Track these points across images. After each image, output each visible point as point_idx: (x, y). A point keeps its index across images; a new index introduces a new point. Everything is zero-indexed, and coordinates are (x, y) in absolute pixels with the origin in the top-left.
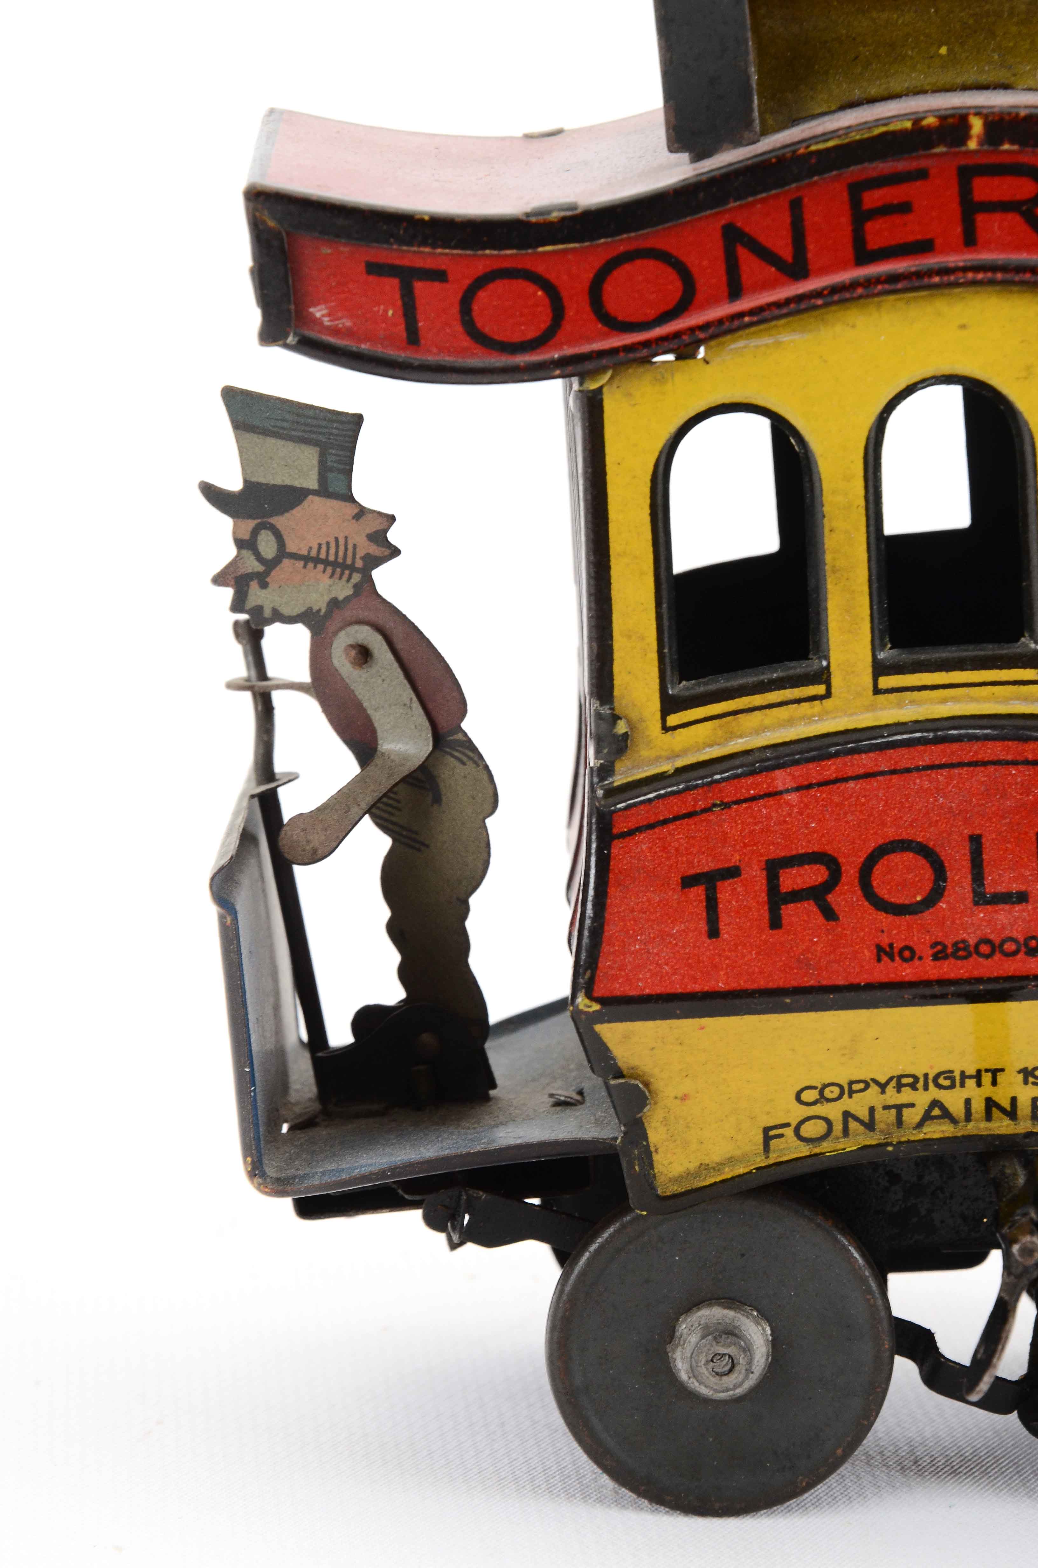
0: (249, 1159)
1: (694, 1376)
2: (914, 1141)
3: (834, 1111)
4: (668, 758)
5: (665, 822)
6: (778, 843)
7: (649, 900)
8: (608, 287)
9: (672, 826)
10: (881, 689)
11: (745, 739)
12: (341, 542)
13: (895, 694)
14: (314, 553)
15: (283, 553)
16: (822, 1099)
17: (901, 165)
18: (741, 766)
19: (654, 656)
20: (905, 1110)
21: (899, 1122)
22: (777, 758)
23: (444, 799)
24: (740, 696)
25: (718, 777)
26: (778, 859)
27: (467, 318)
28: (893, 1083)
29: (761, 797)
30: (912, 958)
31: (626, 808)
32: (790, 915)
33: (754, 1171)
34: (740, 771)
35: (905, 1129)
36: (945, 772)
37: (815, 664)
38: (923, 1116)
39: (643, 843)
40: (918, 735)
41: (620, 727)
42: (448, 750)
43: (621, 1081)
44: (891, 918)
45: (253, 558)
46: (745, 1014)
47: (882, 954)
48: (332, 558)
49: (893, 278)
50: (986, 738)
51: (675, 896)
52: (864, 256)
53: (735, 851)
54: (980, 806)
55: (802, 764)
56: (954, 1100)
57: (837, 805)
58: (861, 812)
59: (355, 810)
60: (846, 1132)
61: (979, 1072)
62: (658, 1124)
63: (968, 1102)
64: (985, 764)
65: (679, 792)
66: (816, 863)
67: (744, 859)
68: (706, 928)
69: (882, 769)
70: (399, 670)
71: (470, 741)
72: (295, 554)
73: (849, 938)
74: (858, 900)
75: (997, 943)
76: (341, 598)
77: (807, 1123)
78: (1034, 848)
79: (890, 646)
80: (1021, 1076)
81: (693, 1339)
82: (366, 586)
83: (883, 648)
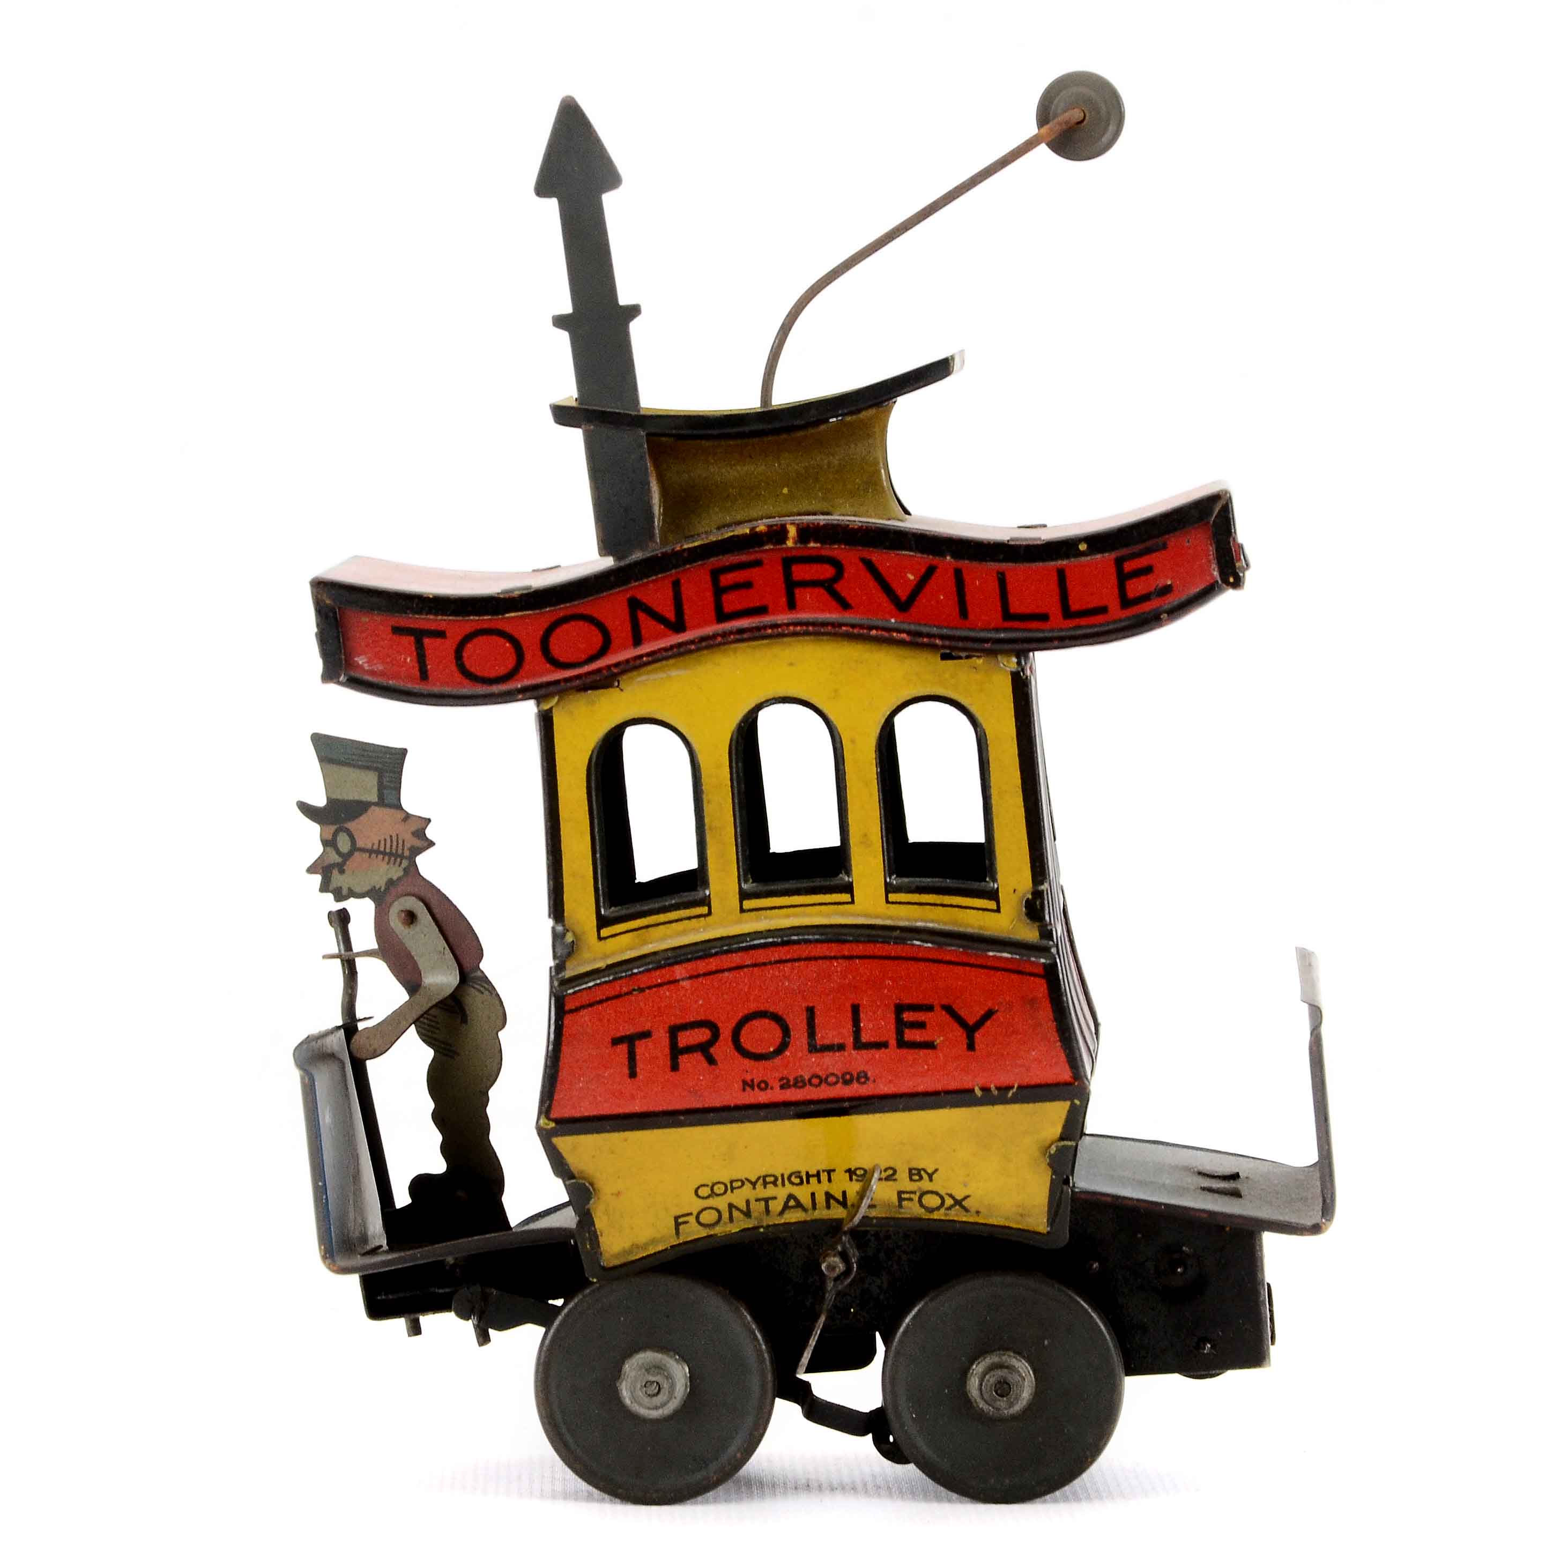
0: (323, 1247)
1: (636, 1401)
2: (778, 1225)
3: (721, 1203)
4: (601, 959)
5: (601, 1002)
6: (677, 1015)
7: (589, 1054)
8: (553, 640)
9: (605, 1005)
10: (746, 909)
11: (654, 945)
12: (394, 839)
13: (755, 912)
14: (375, 847)
15: (354, 848)
16: (713, 1194)
17: (744, 558)
18: (652, 963)
19: (591, 889)
20: (770, 1202)
21: (767, 1211)
22: (676, 957)
23: (469, 1019)
24: (650, 916)
25: (636, 970)
26: (677, 1025)
27: (459, 662)
28: (761, 1181)
29: (666, 984)
30: (766, 1088)
31: (574, 993)
32: (685, 1062)
33: (669, 1248)
34: (651, 966)
35: (771, 1216)
36: (789, 965)
37: (699, 894)
38: (783, 1206)
39: (585, 1016)
40: (771, 940)
41: (568, 937)
42: (470, 983)
43: (573, 1181)
44: (752, 1062)
45: (334, 853)
46: (654, 1128)
47: (746, 1086)
48: (388, 850)
49: (741, 631)
50: (817, 941)
51: (607, 1050)
52: (722, 617)
53: (648, 1021)
54: (813, 987)
55: (693, 961)
56: (803, 1194)
57: (717, 988)
58: (733, 992)
59: (404, 1023)
60: (731, 1219)
61: (818, 1173)
62: (602, 1214)
63: (813, 1194)
64: (816, 959)
65: (610, 981)
66: (702, 1027)
67: (654, 1025)
68: (628, 1072)
69: (747, 963)
70: (435, 927)
71: (486, 977)
72: (363, 848)
73: (724, 1076)
74: (730, 1051)
75: (823, 1077)
76: (395, 878)
77: (704, 1212)
78: (850, 1015)
79: (751, 881)
80: (848, 1174)
81: (633, 1374)
82: (412, 869)
83: (746, 881)
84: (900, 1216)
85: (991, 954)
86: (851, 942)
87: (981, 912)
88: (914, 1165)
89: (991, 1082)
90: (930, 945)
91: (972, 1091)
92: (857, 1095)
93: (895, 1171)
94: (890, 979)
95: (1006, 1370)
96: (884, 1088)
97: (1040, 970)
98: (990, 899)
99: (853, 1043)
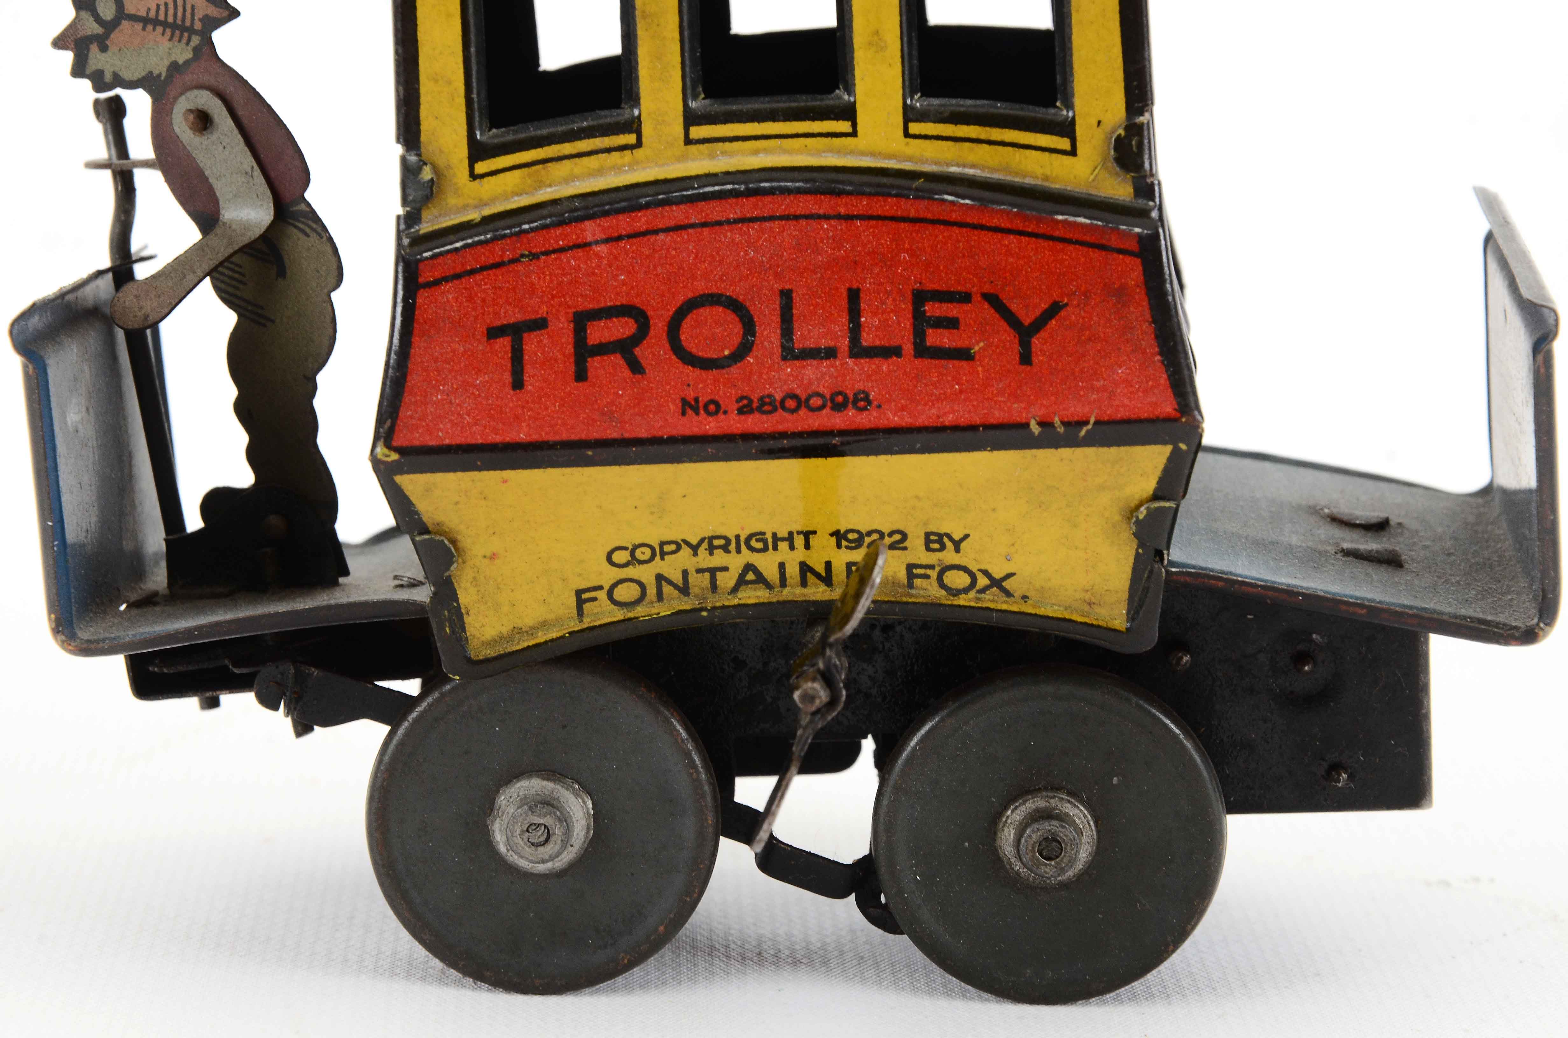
0: (53, 616)
1: (514, 849)
2: (729, 607)
3: (646, 574)
4: (476, 207)
5: (472, 272)
6: (586, 295)
7: (454, 351)
9: (478, 277)
10: (693, 139)
11: (554, 188)
13: (707, 145)
14: (152, 14)
15: (121, 15)
16: (634, 560)
18: (550, 216)
19: (461, 101)
20: (718, 573)
21: (714, 586)
22: (586, 208)
23: (288, 272)
24: (549, 144)
25: (526, 227)
26: (586, 311)
28: (705, 545)
29: (570, 248)
30: (716, 412)
31: (432, 257)
32: (596, 368)
33: (567, 635)
34: (548, 221)
35: (719, 594)
36: (757, 225)
37: (625, 114)
38: (738, 580)
39: (449, 293)
40: (729, 187)
41: (425, 173)
42: (291, 221)
43: (426, 537)
44: (698, 372)
45: (92, 19)
46: (547, 467)
47: (687, 407)
48: (170, 19)
50: (799, 191)
51: (480, 347)
53: (542, 302)
54: (791, 260)
55: (612, 215)
56: (767, 564)
57: (647, 257)
58: (671, 264)
60: (660, 596)
61: (791, 534)
62: (468, 585)
63: (782, 566)
64: (796, 218)
65: (486, 242)
66: (624, 315)
67: (552, 310)
68: (511, 380)
69: (692, 221)
70: (239, 136)
71: (313, 212)
72: (133, 15)
73: (654, 391)
74: (665, 353)
75: (803, 397)
76: (181, 62)
77: (620, 586)
78: (844, 303)
79: (703, 96)
80: (834, 538)
81: (511, 810)
82: (205, 49)
83: (695, 97)
84: (910, 600)
85: (1060, 217)
86: (849, 193)
87: (1047, 154)
88: (933, 528)
89: (1055, 414)
90: (967, 201)
91: (1027, 425)
92: (854, 427)
93: (905, 536)
94: (907, 251)
95: (1055, 823)
96: (893, 418)
97: (1133, 246)
98: (1062, 134)
99: (849, 347)
